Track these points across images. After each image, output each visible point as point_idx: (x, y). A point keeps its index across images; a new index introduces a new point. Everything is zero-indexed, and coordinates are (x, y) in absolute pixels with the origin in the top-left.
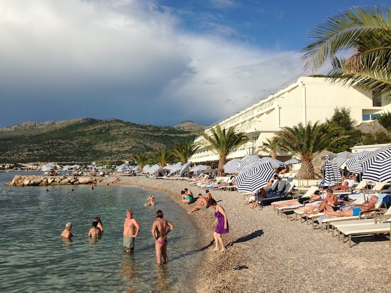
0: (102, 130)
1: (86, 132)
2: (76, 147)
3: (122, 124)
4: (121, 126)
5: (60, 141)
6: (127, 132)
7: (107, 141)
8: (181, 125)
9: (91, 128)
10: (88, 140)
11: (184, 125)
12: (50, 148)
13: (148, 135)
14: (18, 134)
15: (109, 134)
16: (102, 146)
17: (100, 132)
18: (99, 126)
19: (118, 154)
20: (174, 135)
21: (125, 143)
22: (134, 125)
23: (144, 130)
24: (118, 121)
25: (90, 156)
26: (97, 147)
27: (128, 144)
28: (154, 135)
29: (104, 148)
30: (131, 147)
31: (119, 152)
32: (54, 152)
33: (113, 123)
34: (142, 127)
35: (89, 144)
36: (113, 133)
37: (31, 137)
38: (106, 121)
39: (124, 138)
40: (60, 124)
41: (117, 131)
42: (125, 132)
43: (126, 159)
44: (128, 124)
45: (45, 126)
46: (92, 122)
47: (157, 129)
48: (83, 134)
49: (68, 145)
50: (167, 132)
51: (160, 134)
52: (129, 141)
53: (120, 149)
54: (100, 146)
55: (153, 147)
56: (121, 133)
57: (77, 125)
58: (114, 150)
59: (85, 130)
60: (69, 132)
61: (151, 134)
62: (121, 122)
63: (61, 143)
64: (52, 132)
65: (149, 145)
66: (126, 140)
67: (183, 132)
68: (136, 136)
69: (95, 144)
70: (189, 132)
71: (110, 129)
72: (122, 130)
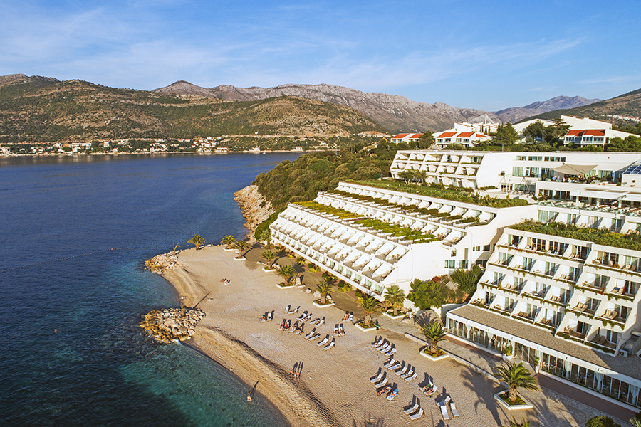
0: (61, 96)
1: (39, 98)
2: (26, 120)
3: (91, 89)
4: (91, 91)
6: (101, 101)
7: (72, 112)
9: (45, 93)
10: (42, 111)
13: (132, 104)
15: (75, 103)
16: (66, 120)
17: (60, 99)
18: (57, 91)
19: (91, 132)
20: (167, 105)
21: (99, 116)
22: (108, 90)
23: (125, 97)
24: (84, 83)
25: (49, 135)
26: (58, 122)
27: (104, 117)
28: (140, 104)
29: (69, 123)
30: (109, 121)
31: (93, 129)
33: (77, 86)
34: (121, 92)
35: (46, 117)
38: (67, 83)
39: (98, 109)
41: (85, 99)
42: (97, 101)
43: (104, 138)
44: (100, 88)
46: (45, 82)
47: (144, 95)
48: (34, 102)
49: (12, 117)
50: (157, 100)
51: (148, 104)
52: (106, 114)
53: (94, 125)
54: (62, 121)
55: (142, 121)
56: (92, 101)
58: (86, 125)
59: (36, 96)
61: (135, 103)
62: (89, 84)
65: (134, 119)
66: (101, 112)
67: (180, 101)
68: (115, 106)
69: (55, 117)
70: (188, 102)
71: (74, 94)
72: (92, 96)
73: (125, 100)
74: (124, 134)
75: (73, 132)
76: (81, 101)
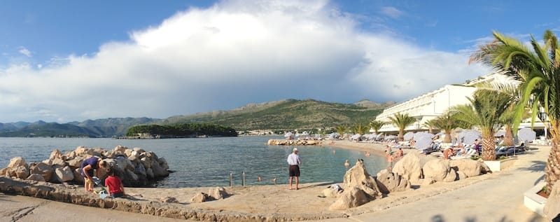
2: (283, 119)
3: (315, 103)
5: (273, 115)
6: (319, 108)
8: (361, 103)
9: (293, 106)
10: (291, 115)
11: (363, 103)
12: (266, 121)
14: (246, 112)
16: (301, 119)
17: (300, 108)
20: (355, 110)
21: (318, 116)
22: (324, 103)
23: (332, 106)
24: (312, 100)
25: (293, 126)
26: (298, 119)
27: (320, 117)
28: (340, 110)
29: (303, 120)
30: (322, 118)
31: (314, 122)
32: (269, 123)
33: (309, 102)
34: (330, 104)
35: (293, 117)
36: (309, 109)
37: (254, 113)
38: (304, 101)
39: (317, 112)
40: (272, 103)
41: (312, 108)
44: (320, 102)
45: (262, 106)
46: (294, 101)
47: (343, 106)
48: (288, 110)
49: (278, 118)
50: (350, 108)
51: (344, 109)
53: (314, 120)
55: (340, 118)
57: (283, 104)
58: (310, 121)
60: (278, 109)
62: (314, 101)
63: (273, 117)
64: (266, 110)
65: (336, 117)
66: (319, 114)
67: (362, 108)
68: (326, 111)
71: (307, 106)
72: (315, 106)
75: (304, 124)
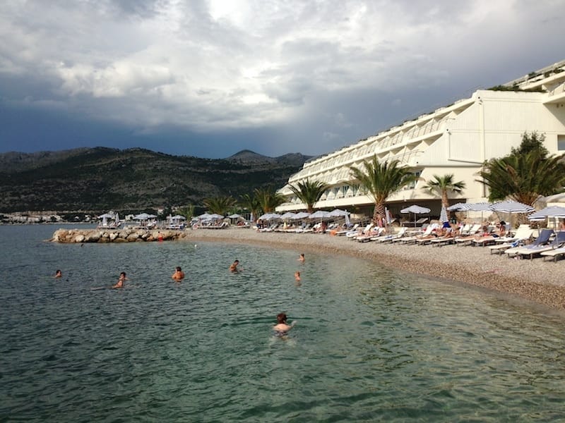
0: (121, 165)
1: (99, 166)
4: (149, 159)
5: (59, 180)
6: (159, 168)
8: (237, 158)
9: (104, 162)
10: (101, 179)
11: (241, 156)
12: (44, 191)
17: (119, 167)
19: (146, 199)
22: (168, 157)
23: (184, 164)
24: (144, 151)
26: (115, 190)
27: (160, 185)
28: (199, 171)
29: (125, 190)
31: (148, 196)
32: (52, 196)
33: (138, 154)
34: (180, 159)
35: (103, 185)
36: (138, 168)
37: (15, 175)
38: (128, 152)
41: (144, 167)
42: (155, 168)
43: (158, 206)
44: (160, 156)
45: (34, 159)
46: (106, 152)
47: (203, 163)
48: (93, 170)
49: (70, 186)
50: (217, 167)
52: (162, 181)
53: (149, 192)
54: (120, 188)
55: (198, 188)
58: (141, 193)
60: (72, 167)
61: (194, 170)
62: (149, 152)
63: (60, 184)
66: (158, 180)
67: (241, 167)
68: (173, 173)
69: (112, 185)
70: (249, 167)
71: (133, 162)
72: (151, 164)
73: (183, 167)
74: (179, 201)
76: (140, 169)
